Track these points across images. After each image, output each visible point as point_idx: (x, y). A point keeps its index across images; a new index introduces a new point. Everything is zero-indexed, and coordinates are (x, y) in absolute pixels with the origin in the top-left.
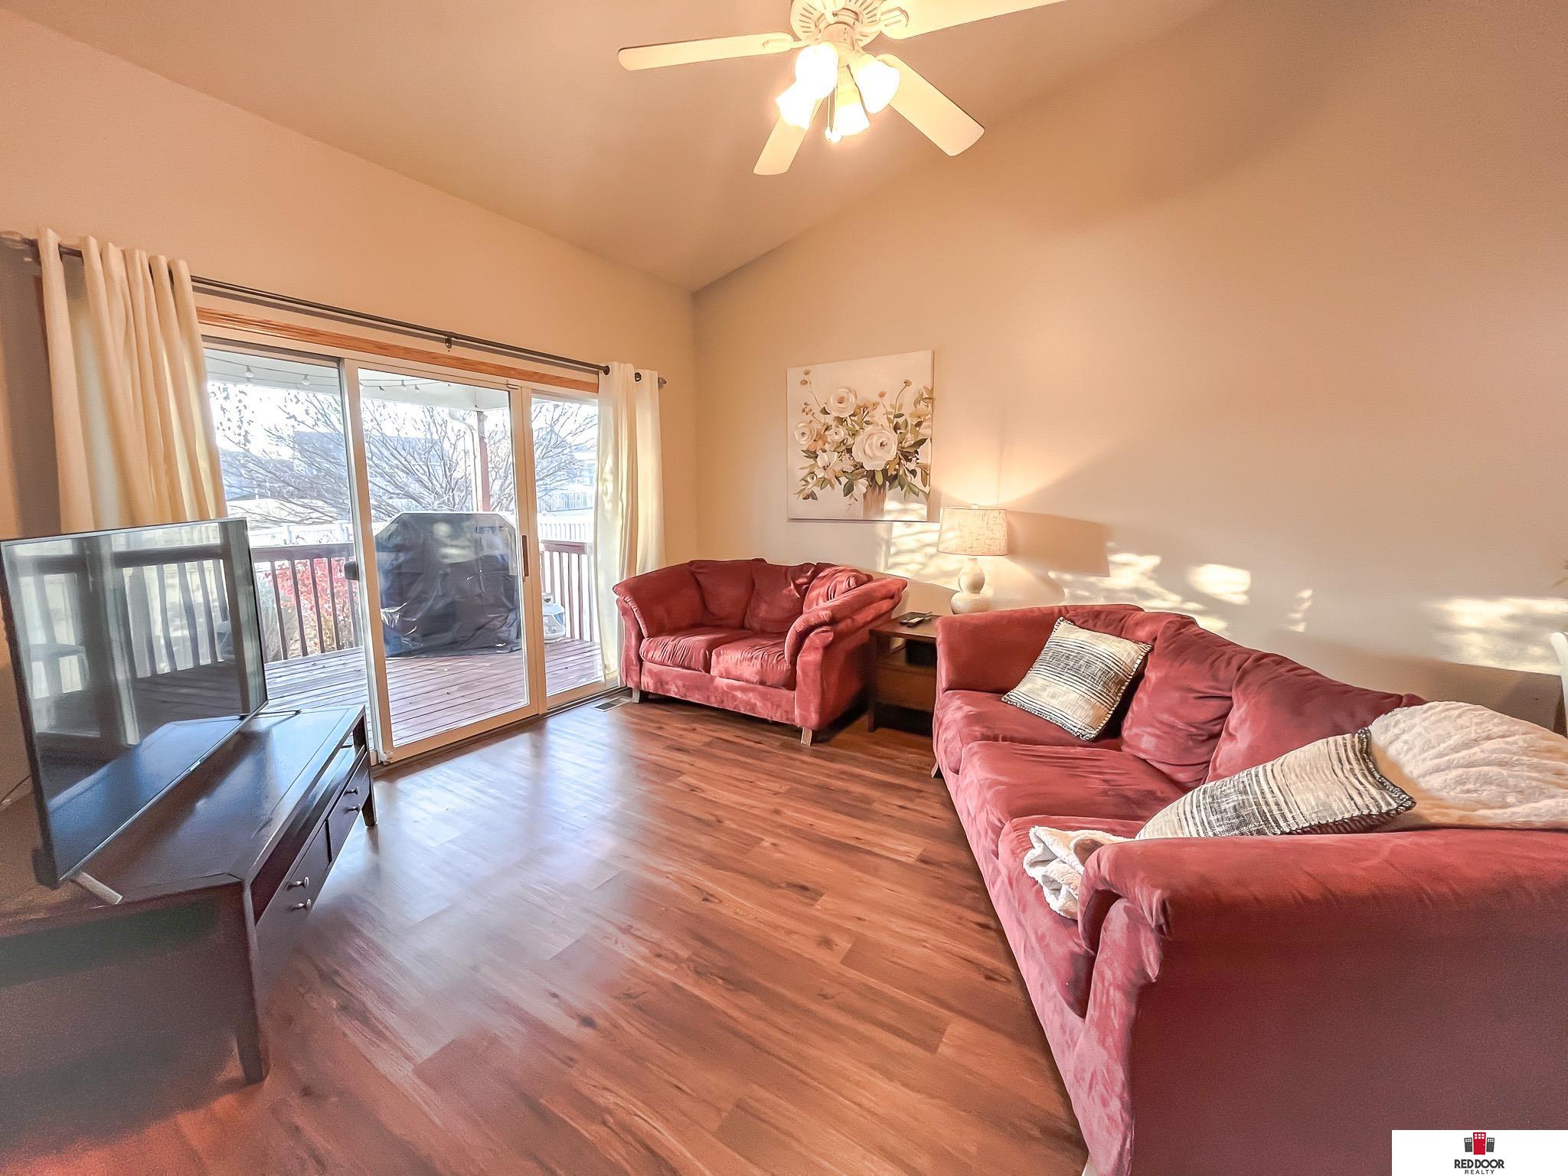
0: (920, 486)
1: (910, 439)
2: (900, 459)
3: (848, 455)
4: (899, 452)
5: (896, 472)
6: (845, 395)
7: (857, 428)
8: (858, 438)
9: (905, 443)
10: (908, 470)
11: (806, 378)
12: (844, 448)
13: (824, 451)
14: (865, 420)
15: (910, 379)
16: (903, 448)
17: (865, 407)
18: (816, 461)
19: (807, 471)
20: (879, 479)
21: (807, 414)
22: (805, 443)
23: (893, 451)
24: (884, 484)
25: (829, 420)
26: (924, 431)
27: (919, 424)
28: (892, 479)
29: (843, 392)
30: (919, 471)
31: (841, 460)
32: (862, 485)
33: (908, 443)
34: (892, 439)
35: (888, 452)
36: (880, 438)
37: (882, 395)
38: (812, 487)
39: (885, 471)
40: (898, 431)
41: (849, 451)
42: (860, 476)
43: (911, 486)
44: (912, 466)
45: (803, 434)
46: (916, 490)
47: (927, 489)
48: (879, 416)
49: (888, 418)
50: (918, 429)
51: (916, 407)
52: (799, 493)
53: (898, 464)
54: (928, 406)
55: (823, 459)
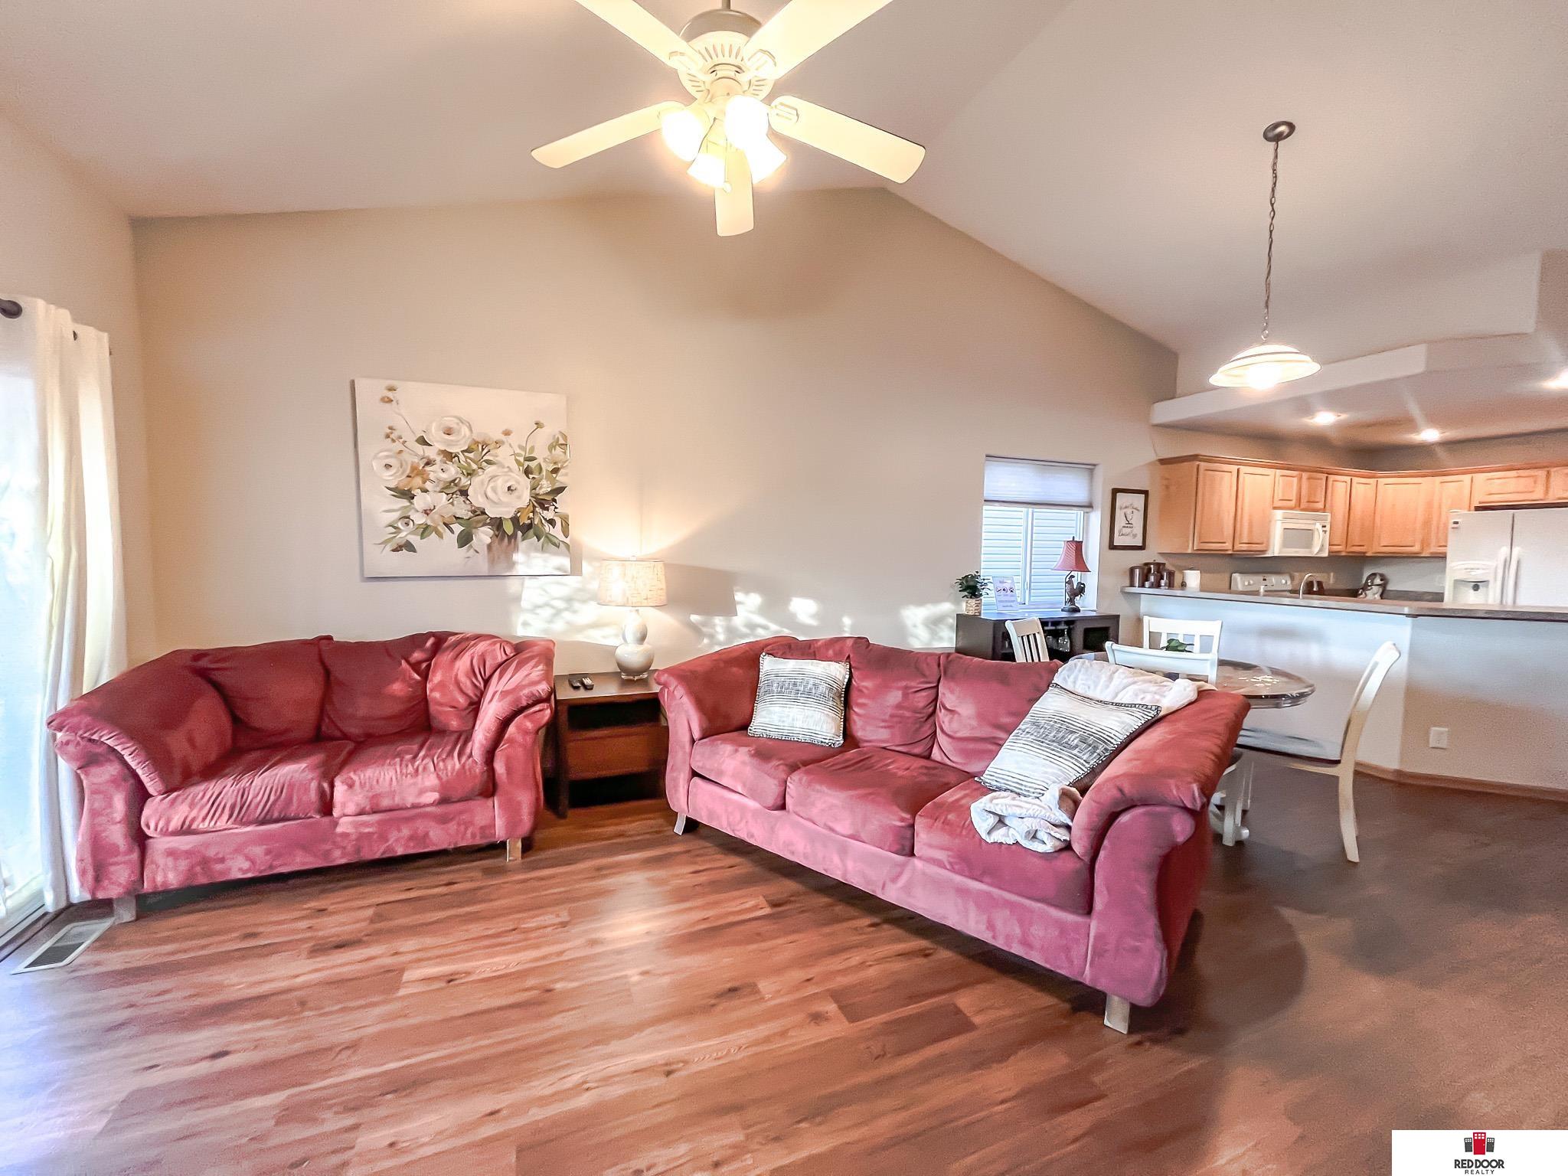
0: (561, 537)
1: (545, 487)
2: (534, 506)
3: (462, 499)
4: (533, 499)
5: (529, 521)
6: (454, 426)
7: (474, 466)
8: (476, 480)
9: (541, 488)
10: (545, 519)
11: (390, 395)
12: (455, 489)
13: (426, 491)
14: (485, 458)
15: (541, 421)
16: (538, 494)
17: (485, 445)
18: (412, 503)
19: (397, 515)
20: (509, 528)
21: (393, 441)
22: (392, 478)
23: (524, 498)
24: (514, 535)
25: (431, 453)
26: (561, 479)
27: (556, 471)
28: (524, 527)
29: (452, 423)
30: (558, 521)
31: (452, 503)
32: (484, 535)
33: (543, 490)
34: (524, 485)
35: (519, 497)
36: (507, 481)
37: (507, 433)
38: (405, 534)
39: (515, 520)
40: (531, 476)
41: (464, 493)
42: (481, 525)
43: (549, 536)
44: (549, 515)
45: (388, 466)
46: (557, 541)
47: (567, 540)
48: (503, 455)
49: (517, 461)
50: (554, 475)
51: (551, 451)
52: (385, 542)
53: (533, 512)
54: (565, 453)
55: (421, 501)
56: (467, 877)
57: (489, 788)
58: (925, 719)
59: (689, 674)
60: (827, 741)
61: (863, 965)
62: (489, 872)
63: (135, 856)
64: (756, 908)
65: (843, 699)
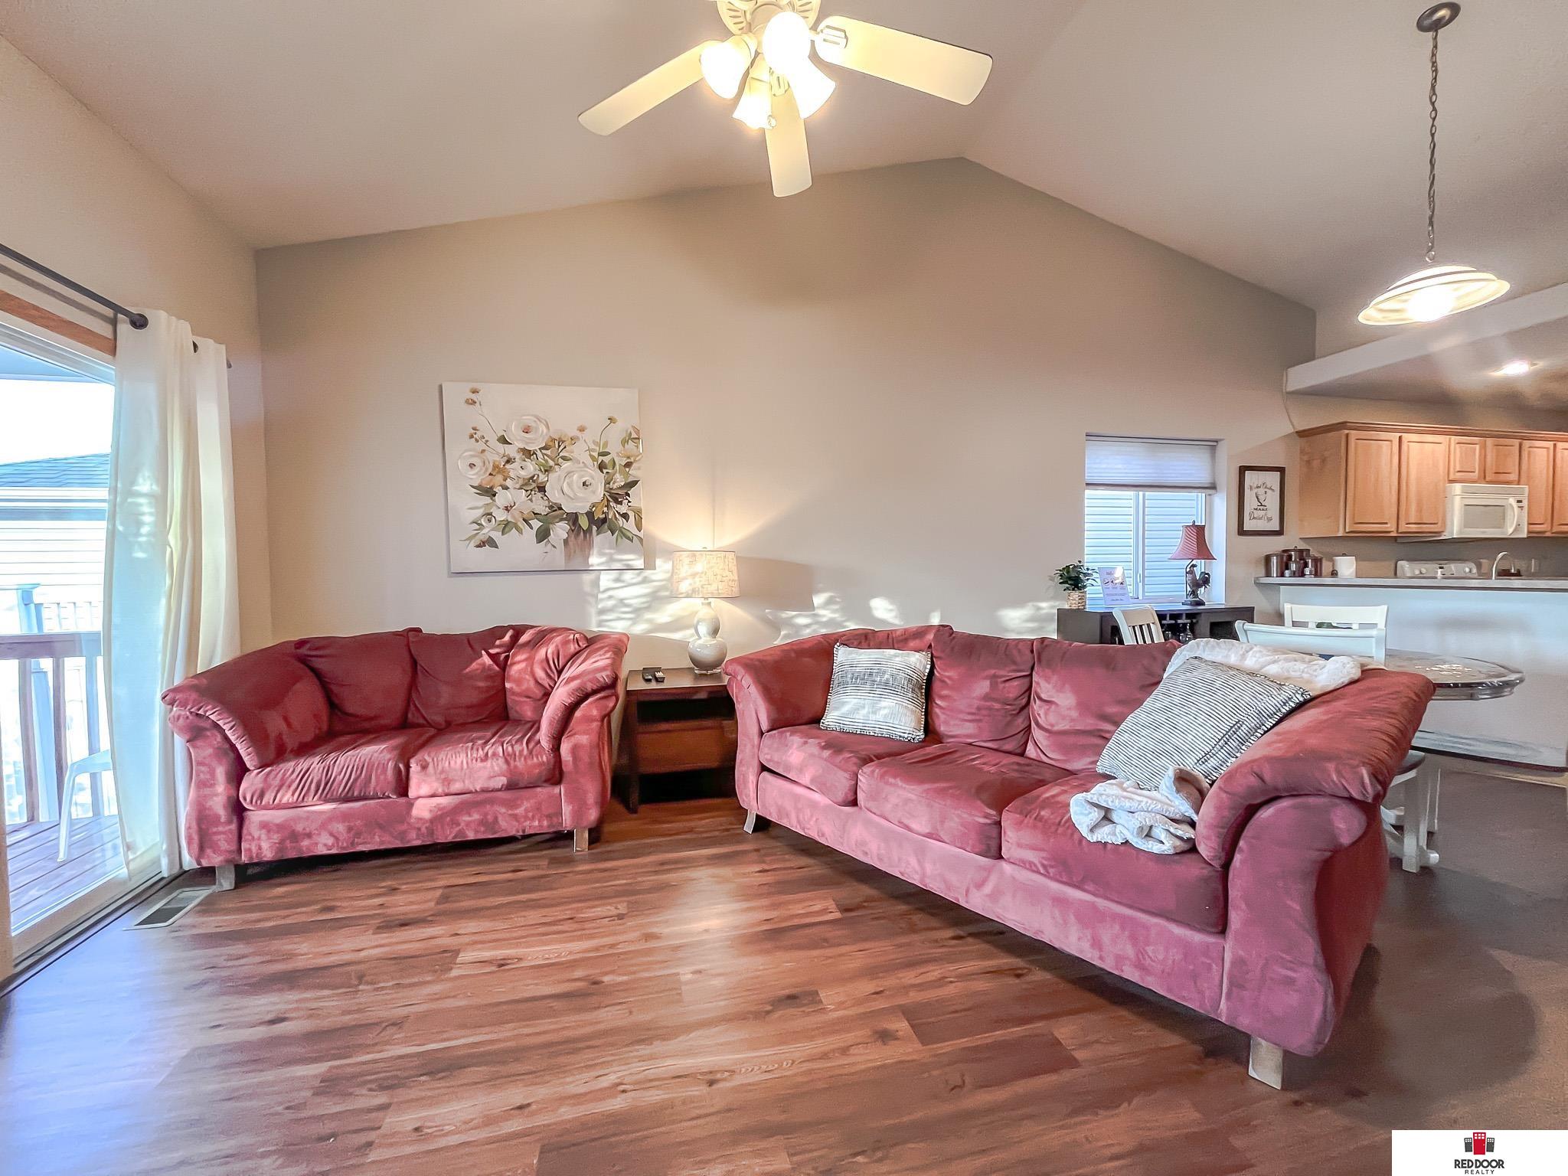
0: (636, 532)
1: (619, 481)
2: (608, 500)
3: (540, 495)
4: (606, 493)
5: (604, 516)
6: (533, 425)
7: (551, 463)
8: (553, 476)
9: (614, 483)
10: (619, 513)
11: (474, 397)
12: (534, 485)
13: (506, 488)
14: (561, 454)
15: (615, 416)
16: (611, 489)
17: (561, 441)
18: (494, 501)
19: (481, 511)
20: (584, 522)
21: (477, 441)
22: (477, 477)
23: (599, 493)
24: (590, 530)
25: (511, 451)
26: (634, 473)
27: (628, 465)
28: (601, 523)
29: (529, 420)
30: (631, 514)
31: (531, 500)
32: (560, 530)
33: (616, 484)
34: (598, 480)
35: (594, 492)
36: (583, 476)
37: (582, 429)
38: (488, 531)
39: (590, 515)
40: (605, 471)
41: (542, 489)
42: (557, 520)
43: (623, 530)
44: (623, 509)
45: (472, 465)
46: (630, 535)
47: (641, 534)
48: (579, 452)
49: (590, 455)
50: (627, 469)
51: (624, 447)
52: (470, 539)
53: (607, 506)
54: (637, 447)
55: (503, 498)
56: (534, 866)
57: (555, 775)
58: (1017, 711)
59: (757, 663)
60: (906, 735)
61: (941, 982)
62: (554, 861)
63: (234, 826)
64: (825, 911)
65: (924, 691)
